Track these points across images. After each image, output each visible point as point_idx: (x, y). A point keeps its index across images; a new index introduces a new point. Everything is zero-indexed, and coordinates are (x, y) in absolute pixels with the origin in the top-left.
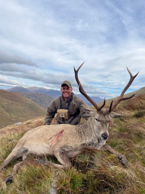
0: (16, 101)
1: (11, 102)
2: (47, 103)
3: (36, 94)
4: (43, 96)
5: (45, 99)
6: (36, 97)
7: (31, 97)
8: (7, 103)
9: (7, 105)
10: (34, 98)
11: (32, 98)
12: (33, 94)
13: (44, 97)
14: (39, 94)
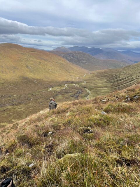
0: (45, 60)
1: (39, 61)
2: (85, 62)
3: (73, 53)
4: (81, 54)
5: (83, 58)
6: (73, 57)
7: (68, 56)
8: (33, 63)
9: (32, 64)
10: (72, 57)
11: (70, 57)
12: (71, 53)
13: (82, 56)
14: (77, 52)
